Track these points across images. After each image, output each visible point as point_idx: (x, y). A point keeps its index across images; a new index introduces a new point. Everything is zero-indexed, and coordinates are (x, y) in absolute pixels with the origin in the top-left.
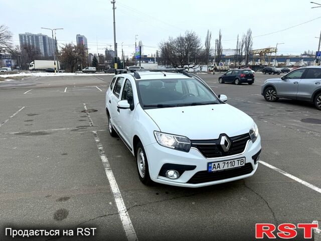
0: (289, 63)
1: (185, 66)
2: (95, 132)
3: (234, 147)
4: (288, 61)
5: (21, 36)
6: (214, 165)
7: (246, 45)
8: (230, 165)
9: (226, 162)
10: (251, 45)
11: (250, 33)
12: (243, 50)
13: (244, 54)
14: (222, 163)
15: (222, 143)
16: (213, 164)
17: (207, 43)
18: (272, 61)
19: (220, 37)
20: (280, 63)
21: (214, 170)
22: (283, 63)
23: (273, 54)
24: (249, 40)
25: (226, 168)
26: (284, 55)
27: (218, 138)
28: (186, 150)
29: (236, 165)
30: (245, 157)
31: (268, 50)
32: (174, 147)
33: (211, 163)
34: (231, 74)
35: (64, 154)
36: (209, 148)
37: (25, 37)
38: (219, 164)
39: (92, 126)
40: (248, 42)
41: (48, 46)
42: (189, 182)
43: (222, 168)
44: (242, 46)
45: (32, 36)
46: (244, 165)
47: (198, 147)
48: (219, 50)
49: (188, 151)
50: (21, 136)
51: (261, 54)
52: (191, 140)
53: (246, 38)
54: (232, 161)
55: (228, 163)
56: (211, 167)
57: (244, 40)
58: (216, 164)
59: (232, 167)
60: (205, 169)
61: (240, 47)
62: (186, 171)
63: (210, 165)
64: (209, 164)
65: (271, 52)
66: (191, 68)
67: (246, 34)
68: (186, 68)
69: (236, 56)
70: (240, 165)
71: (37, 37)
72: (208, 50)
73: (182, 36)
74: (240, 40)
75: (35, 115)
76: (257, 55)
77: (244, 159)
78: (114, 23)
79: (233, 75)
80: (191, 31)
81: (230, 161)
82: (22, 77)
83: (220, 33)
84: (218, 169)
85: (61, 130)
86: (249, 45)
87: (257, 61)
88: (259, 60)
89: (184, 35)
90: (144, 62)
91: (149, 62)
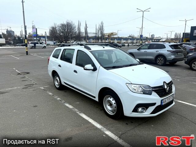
0: (123, 41)
2: (42, 88)
4: (122, 40)
7: (101, 30)
10: (104, 31)
11: (102, 23)
12: (99, 33)
13: (100, 36)
15: (166, 87)
16: (163, 100)
18: (114, 40)
19: (86, 25)
20: (118, 41)
21: (164, 104)
22: (120, 41)
23: (115, 36)
24: (102, 28)
26: (120, 37)
27: (163, 84)
31: (112, 34)
32: (142, 93)
38: (165, 100)
39: (36, 84)
40: (101, 29)
44: (99, 31)
47: (155, 91)
48: (86, 32)
49: (150, 94)
51: (108, 36)
52: (152, 87)
53: (101, 27)
57: (100, 28)
60: (160, 104)
61: (98, 32)
62: (149, 107)
65: (114, 35)
66: (72, 43)
67: (100, 24)
69: (95, 37)
72: (80, 33)
73: (64, 23)
74: (97, 28)
76: (106, 36)
83: (86, 23)
85: (14, 89)
86: (102, 30)
87: (107, 40)
88: (108, 39)
90: (38, 39)
91: (41, 39)
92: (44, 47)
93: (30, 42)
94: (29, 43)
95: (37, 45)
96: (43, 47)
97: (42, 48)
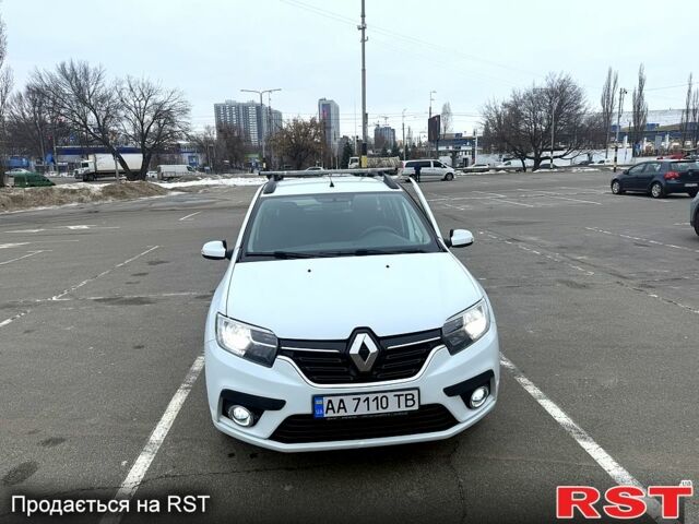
1: (544, 154)
3: (389, 361)
5: (217, 108)
6: (330, 402)
8: (373, 405)
9: (363, 397)
14: (352, 398)
15: (355, 349)
16: (326, 400)
17: (607, 99)
19: (642, 82)
21: (330, 414)
25: (362, 410)
27: (346, 337)
28: (267, 361)
29: (393, 407)
30: (418, 389)
32: (243, 354)
33: (321, 397)
34: (642, 171)
35: (139, 347)
36: (323, 361)
37: (224, 108)
38: (342, 401)
41: (265, 125)
42: (274, 437)
43: (351, 412)
45: (238, 106)
46: (416, 407)
47: (296, 356)
48: (639, 113)
50: (102, 305)
52: (279, 339)
54: (379, 396)
55: (368, 399)
56: (321, 407)
58: (336, 401)
59: (381, 411)
60: (307, 410)
62: (266, 412)
63: (318, 402)
64: (315, 398)
66: (560, 157)
68: (547, 158)
69: (683, 125)
70: (403, 408)
71: (245, 108)
72: (609, 114)
73: (537, 85)
75: (162, 262)
77: (415, 393)
78: (364, 70)
79: (646, 174)
80: (561, 75)
81: (375, 395)
82: (201, 187)
83: (641, 73)
84: (342, 413)
85: (178, 297)
89: (542, 84)
90: (451, 148)
91: (462, 148)
92: (448, 177)
93: (405, 162)
94: (401, 166)
95: (423, 170)
96: (443, 177)
97: (443, 180)
